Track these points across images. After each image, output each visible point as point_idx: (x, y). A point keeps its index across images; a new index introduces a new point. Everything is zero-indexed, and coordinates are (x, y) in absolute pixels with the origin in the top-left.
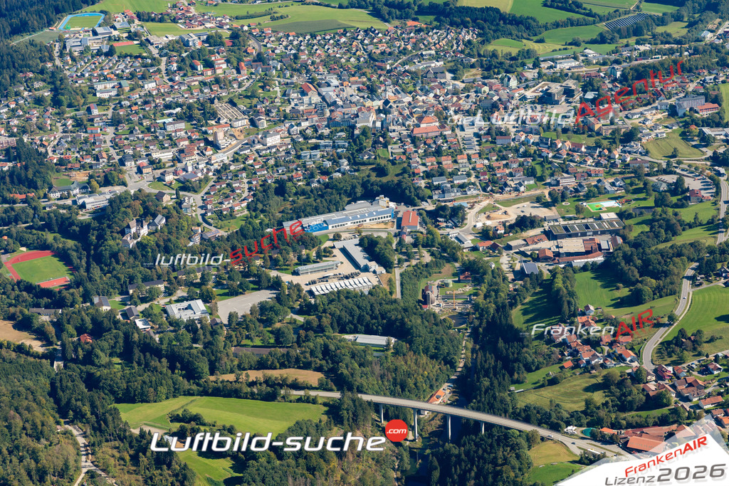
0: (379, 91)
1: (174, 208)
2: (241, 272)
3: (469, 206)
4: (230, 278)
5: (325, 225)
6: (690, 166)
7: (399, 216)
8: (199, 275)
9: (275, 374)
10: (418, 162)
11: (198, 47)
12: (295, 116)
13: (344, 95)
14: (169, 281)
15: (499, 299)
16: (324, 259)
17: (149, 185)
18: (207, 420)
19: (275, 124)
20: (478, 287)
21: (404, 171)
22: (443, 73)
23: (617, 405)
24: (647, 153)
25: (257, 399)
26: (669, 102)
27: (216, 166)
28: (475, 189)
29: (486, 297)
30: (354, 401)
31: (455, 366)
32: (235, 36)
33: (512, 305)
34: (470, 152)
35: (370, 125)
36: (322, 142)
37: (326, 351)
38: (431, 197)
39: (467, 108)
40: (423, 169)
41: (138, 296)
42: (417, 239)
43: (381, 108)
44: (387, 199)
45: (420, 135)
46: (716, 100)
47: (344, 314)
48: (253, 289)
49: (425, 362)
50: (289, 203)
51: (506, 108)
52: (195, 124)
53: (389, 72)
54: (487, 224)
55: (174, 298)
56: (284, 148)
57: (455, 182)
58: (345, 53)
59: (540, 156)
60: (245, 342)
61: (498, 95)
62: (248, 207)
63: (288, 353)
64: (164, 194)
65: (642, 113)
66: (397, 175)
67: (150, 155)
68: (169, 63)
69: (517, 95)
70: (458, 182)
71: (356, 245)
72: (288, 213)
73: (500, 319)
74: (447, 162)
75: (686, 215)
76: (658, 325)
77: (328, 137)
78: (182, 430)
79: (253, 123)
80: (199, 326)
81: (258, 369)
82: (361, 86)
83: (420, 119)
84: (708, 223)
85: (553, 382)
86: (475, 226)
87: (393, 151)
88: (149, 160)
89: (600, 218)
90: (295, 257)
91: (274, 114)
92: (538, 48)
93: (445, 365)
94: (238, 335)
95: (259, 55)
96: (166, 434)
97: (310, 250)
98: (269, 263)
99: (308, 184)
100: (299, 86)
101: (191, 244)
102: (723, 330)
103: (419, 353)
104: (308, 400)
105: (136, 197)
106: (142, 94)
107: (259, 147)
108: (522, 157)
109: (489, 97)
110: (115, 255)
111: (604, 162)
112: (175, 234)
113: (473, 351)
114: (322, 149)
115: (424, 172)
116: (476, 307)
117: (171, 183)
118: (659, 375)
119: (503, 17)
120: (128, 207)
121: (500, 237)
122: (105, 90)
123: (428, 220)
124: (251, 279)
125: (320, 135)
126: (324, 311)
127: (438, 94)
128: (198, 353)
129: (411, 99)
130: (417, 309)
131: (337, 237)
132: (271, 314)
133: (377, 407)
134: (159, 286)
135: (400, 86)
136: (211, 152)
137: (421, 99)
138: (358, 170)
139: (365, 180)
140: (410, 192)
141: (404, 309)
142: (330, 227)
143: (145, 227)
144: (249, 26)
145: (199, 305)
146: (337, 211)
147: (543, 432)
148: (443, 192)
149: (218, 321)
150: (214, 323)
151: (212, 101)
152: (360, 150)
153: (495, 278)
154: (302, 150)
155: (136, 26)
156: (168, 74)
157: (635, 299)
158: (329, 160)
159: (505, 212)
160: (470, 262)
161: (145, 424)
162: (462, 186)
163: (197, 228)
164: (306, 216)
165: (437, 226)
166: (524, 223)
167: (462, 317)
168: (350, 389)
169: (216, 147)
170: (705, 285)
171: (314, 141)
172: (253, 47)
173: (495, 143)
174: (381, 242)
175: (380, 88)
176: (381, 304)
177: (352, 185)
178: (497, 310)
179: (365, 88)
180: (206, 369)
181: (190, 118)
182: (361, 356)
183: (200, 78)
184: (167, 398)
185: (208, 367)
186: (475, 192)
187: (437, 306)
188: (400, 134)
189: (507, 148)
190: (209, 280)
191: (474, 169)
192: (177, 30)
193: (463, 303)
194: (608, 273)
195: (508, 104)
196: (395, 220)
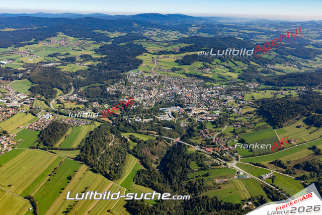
0: (182, 88)
1: (141, 104)
2: (149, 115)
3: (193, 109)
4: (147, 116)
5: (166, 109)
6: (235, 107)
7: (180, 110)
9: (149, 131)
10: (186, 101)
11: (153, 78)
12: (166, 91)
13: (176, 88)
14: (137, 115)
15: (193, 125)
16: (164, 115)
17: (138, 100)
18: (135, 137)
19: (162, 92)
20: (190, 123)
22: (195, 87)
23: (207, 144)
24: (228, 104)
25: (145, 135)
26: (234, 96)
27: (150, 98)
30: (161, 137)
31: (182, 135)
32: (160, 77)
33: (195, 126)
34: (196, 100)
35: (179, 94)
36: (170, 96)
37: (159, 129)
38: (187, 107)
39: (197, 93)
41: (130, 117)
42: (182, 113)
43: (182, 91)
44: (179, 107)
45: (187, 96)
46: (243, 96)
47: (164, 124)
48: (150, 118)
49: (176, 133)
50: (161, 105)
51: (204, 94)
53: (185, 85)
54: (195, 113)
55: (136, 118)
56: (163, 96)
58: (179, 82)
59: (208, 102)
61: (204, 91)
62: (154, 105)
63: (153, 128)
64: (140, 101)
65: (229, 97)
66: (182, 103)
68: (147, 80)
69: (207, 92)
70: (192, 105)
71: (171, 113)
72: (161, 107)
73: (192, 128)
74: (191, 102)
75: (231, 115)
76: (218, 132)
78: (130, 137)
79: (159, 91)
80: (139, 122)
81: (147, 130)
83: (188, 94)
84: (234, 117)
85: (197, 139)
86: (193, 113)
87: (182, 99)
88: (139, 96)
89: (216, 114)
90: (159, 114)
91: (163, 90)
92: (215, 85)
93: (180, 134)
94: (145, 125)
96: (127, 138)
97: (162, 113)
98: (154, 114)
99: (166, 103)
100: (168, 86)
101: (142, 110)
102: (229, 134)
103: (176, 131)
104: (153, 136)
105: (135, 101)
106: (141, 84)
107: (159, 95)
108: (205, 102)
109: (202, 92)
110: (129, 110)
111: (219, 105)
112: (140, 108)
113: (186, 133)
115: (186, 103)
116: (189, 126)
117: (142, 100)
118: (216, 140)
119: (209, 79)
121: (197, 115)
122: (134, 83)
123: (185, 111)
124: (151, 116)
126: (161, 123)
127: (193, 90)
128: (137, 126)
129: (188, 90)
130: (177, 125)
131: (168, 112)
132: (152, 122)
133: (165, 139)
134: (135, 116)
135: (187, 88)
138: (175, 101)
139: (176, 103)
140: (183, 106)
141: (175, 124)
143: (135, 106)
144: (163, 75)
146: (169, 107)
147: (191, 146)
148: (189, 106)
150: (142, 122)
151: (152, 87)
152: (176, 98)
153: (193, 121)
154: (166, 97)
155: (143, 73)
156: (146, 82)
157: (216, 127)
158: (170, 99)
159: (199, 111)
160: (190, 118)
161: (125, 136)
163: (144, 107)
164: (164, 108)
166: (202, 113)
167: (186, 127)
168: (161, 135)
169: (151, 95)
170: (229, 126)
172: (162, 79)
173: (201, 99)
174: (175, 113)
176: (171, 123)
177: (173, 104)
179: (180, 88)
181: (148, 89)
182: (165, 131)
183: (151, 83)
184: (130, 132)
185: (138, 129)
186: (195, 107)
187: (182, 125)
188: (184, 96)
189: (203, 100)
190: (143, 116)
191: (196, 103)
192: (150, 75)
193: (187, 125)
194: (213, 123)
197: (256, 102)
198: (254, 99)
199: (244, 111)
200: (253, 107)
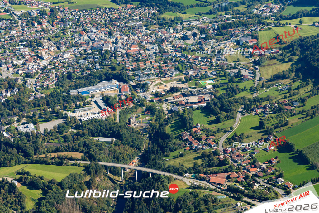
0: (114, 34)
1: (22, 85)
2: (50, 112)
3: (150, 83)
4: (45, 114)
5: (88, 92)
6: (244, 65)
7: (120, 87)
8: (32, 113)
9: (62, 154)
10: (129, 65)
11: (35, 15)
12: (77, 45)
13: (98, 36)
14: (19, 116)
15: (161, 122)
16: (87, 106)
17: (12, 75)
18: (32, 173)
19: (68, 49)
20: (152, 117)
21: (123, 68)
22: (142, 27)
23: (207, 165)
24: (226, 60)
25: (54, 165)
26: (237, 39)
27: (42, 67)
28: (153, 76)
29: (155, 121)
30: (96, 165)
31: (141, 150)
32: (52, 11)
33: (166, 124)
34: (152, 60)
35: (109, 49)
36: (88, 56)
37: (85, 144)
38: (134, 79)
39: (151, 41)
40: (131, 67)
41: (5, 122)
42: (127, 97)
43: (114, 42)
44: (116, 80)
45: (130, 53)
46: (256, 38)
47: (94, 129)
48: (55, 119)
49: (128, 148)
50: (73, 82)
51: (167, 42)
52: (33, 49)
53: (118, 26)
54: (158, 91)
55: (20, 123)
56: (72, 59)
57: (145, 73)
58: (100, 18)
59: (181, 62)
60: (51, 141)
61: (165, 36)
62: (55, 84)
63: (68, 145)
64: (18, 79)
65: (225, 44)
66: (120, 70)
67: (13, 62)
68: (22, 22)
69: (173, 36)
70: (146, 73)
71: (101, 100)
72: (72, 87)
73: (160, 130)
74: (142, 65)
75: (241, 86)
76: (226, 131)
77: (91, 54)
78: (21, 178)
79: (58, 48)
80: (31, 134)
81: (56, 152)
82: (106, 32)
83: (131, 46)
84: (250, 89)
85: (181, 156)
86: (152, 92)
87: (119, 60)
88: (12, 64)
89: (206, 88)
90: (74, 105)
91: (68, 44)
92: (184, 16)
93: (136, 149)
94: (48, 138)
95: (62, 19)
96: (14, 180)
97: (81, 102)
98: (63, 108)
99: (82, 74)
100: (79, 32)
101: (30, 100)
102: (252, 133)
103: (125, 145)
104: (76, 165)
105: (5, 80)
106: (10, 36)
107: (61, 58)
108: (174, 62)
109: (161, 37)
111: (208, 64)
112: (22, 96)
113: (149, 144)
114: (88, 59)
115: (131, 69)
116: (151, 125)
117: (22, 74)
118: (225, 152)
119: (169, 3)
120: (2, 84)
121: (163, 96)
123: (132, 89)
124: (55, 115)
125: (87, 53)
126: (85, 128)
127: (139, 35)
128: (29, 146)
129: (127, 38)
130: (125, 126)
131: (93, 97)
132: (62, 129)
133: (106, 167)
134: (14, 118)
135: (123, 32)
136: (40, 61)
137: (131, 38)
138: (103, 68)
139: (106, 72)
140: (125, 77)
141: (119, 126)
142: (90, 92)
143: (9, 93)
144: (58, 7)
145: (31, 126)
146: (94, 85)
147: (175, 176)
148: (140, 77)
149: (39, 132)
150: (38, 133)
151: (41, 39)
152: (104, 60)
153: (160, 113)
154: (79, 60)
155: (8, 6)
156: (21, 27)
157: (217, 121)
158: (91, 64)
159: (166, 86)
160: (149, 106)
161: (5, 176)
162: (148, 75)
163: (32, 93)
164: (80, 88)
165: (136, 92)
166: (173, 90)
167: (145, 130)
168: (94, 160)
169: (42, 58)
170: (247, 115)
171: (85, 56)
172: (60, 15)
173: (162, 56)
174: (111, 98)
175: (114, 33)
176: (110, 124)
177: (101, 75)
178: (160, 127)
179: (108, 33)
180: (33, 152)
181: (31, 46)
182: (100, 146)
183: (36, 29)
184: (15, 165)
185: (34, 151)
186: (153, 77)
187: (135, 125)
188: (122, 53)
189: (167, 58)
190: (36, 115)
191: (153, 67)
192: (26, 8)
193: (146, 124)
194: (207, 110)
195: (169, 40)
196: (119, 89)
197: (288, 47)
198: (280, 42)
199: (267, 72)
200: (282, 61)
